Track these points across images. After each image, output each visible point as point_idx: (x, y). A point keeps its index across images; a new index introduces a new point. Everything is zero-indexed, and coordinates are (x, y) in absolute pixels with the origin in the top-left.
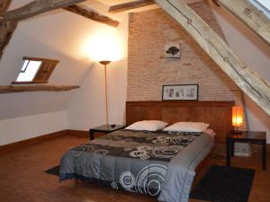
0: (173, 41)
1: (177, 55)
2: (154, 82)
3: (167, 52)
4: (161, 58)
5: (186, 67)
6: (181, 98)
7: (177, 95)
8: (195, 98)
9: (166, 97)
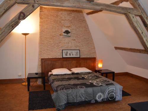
0: (66, 27)
1: (69, 35)
2: (57, 48)
3: (64, 33)
4: (60, 35)
5: (73, 41)
6: (72, 56)
7: (70, 55)
8: (78, 56)
9: (64, 56)
